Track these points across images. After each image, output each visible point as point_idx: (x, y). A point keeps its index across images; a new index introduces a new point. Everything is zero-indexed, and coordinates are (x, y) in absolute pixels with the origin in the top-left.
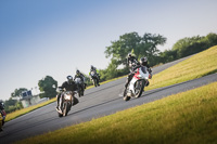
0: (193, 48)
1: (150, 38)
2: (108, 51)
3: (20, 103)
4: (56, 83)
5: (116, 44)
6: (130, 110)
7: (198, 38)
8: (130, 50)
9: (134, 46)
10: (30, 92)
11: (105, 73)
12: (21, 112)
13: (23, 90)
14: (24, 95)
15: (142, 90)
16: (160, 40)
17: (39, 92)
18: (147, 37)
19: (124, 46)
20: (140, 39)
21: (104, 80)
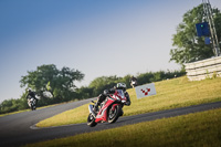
1: (67, 73)
2: (24, 81)
5: (33, 75)
7: (115, 79)
8: (46, 82)
9: (51, 79)
11: (17, 101)
16: (78, 76)
18: (65, 71)
19: (41, 78)
20: (58, 72)
21: (15, 109)
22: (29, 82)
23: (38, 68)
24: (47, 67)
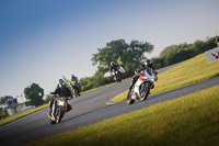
0: (180, 55)
1: (137, 46)
2: (95, 58)
3: (6, 112)
4: (42, 91)
5: (103, 52)
6: (117, 118)
7: (185, 46)
8: (117, 58)
9: (121, 54)
10: (15, 100)
11: (91, 80)
12: (7, 120)
13: (9, 97)
14: (10, 103)
15: (148, 93)
16: (147, 47)
17: (25, 100)
18: (134, 44)
19: (111, 54)
20: (127, 46)
21: (91, 87)
22: (101, 59)
23: (108, 44)
24: (116, 43)
